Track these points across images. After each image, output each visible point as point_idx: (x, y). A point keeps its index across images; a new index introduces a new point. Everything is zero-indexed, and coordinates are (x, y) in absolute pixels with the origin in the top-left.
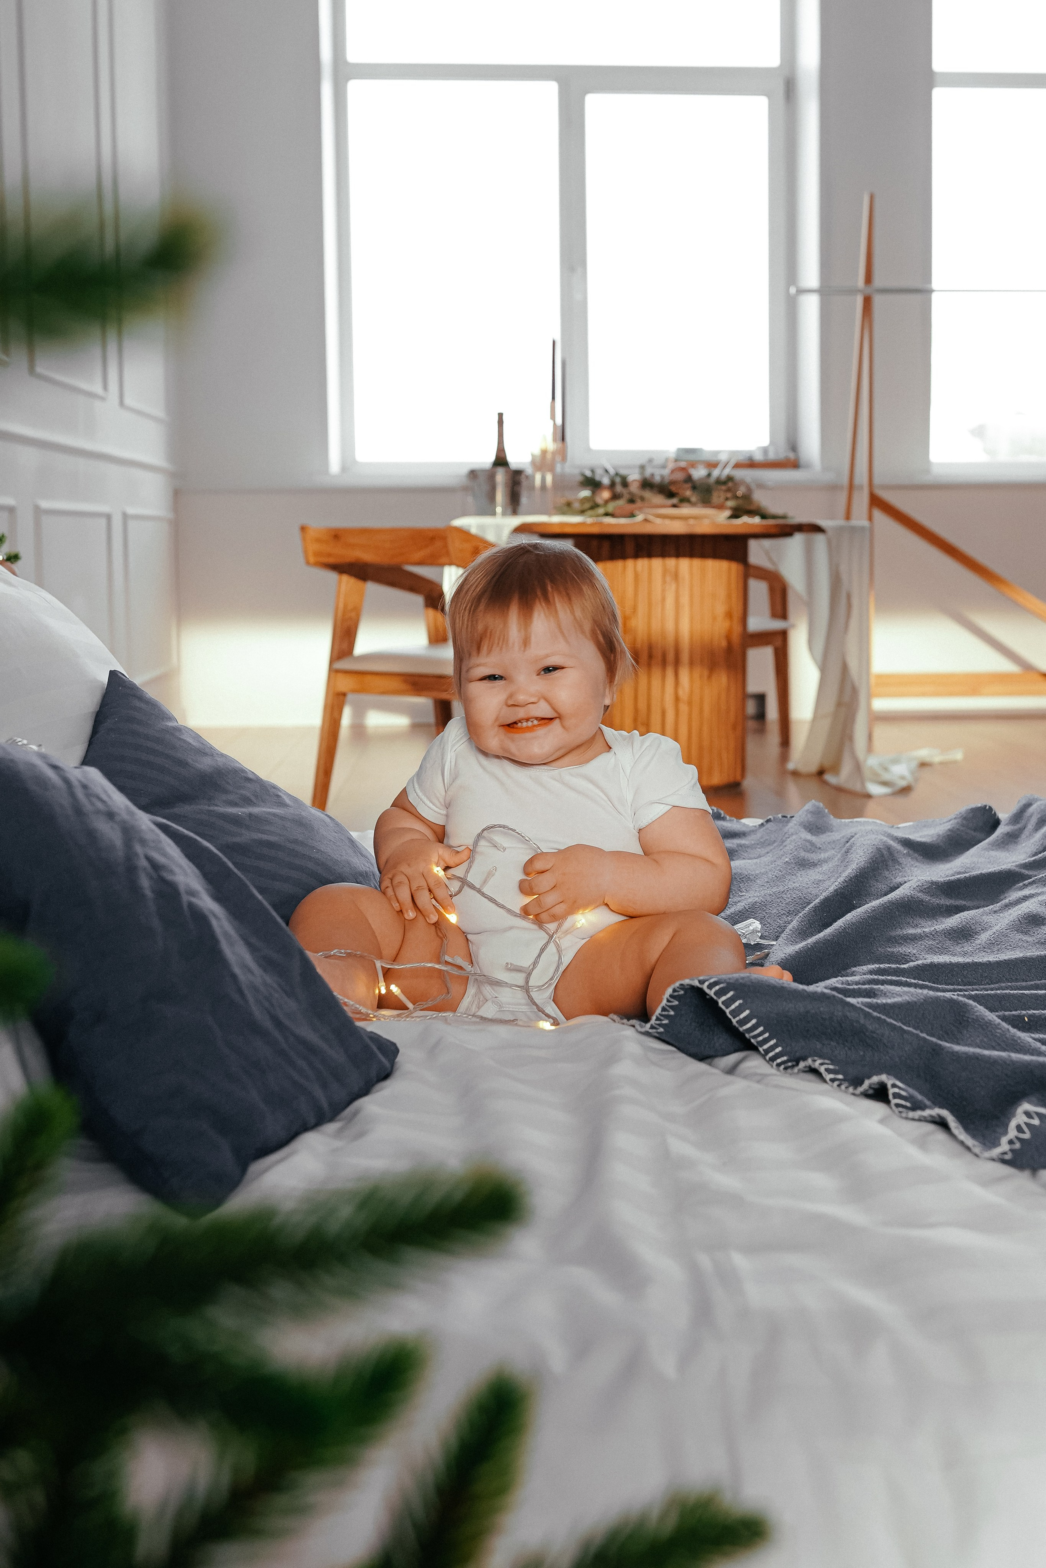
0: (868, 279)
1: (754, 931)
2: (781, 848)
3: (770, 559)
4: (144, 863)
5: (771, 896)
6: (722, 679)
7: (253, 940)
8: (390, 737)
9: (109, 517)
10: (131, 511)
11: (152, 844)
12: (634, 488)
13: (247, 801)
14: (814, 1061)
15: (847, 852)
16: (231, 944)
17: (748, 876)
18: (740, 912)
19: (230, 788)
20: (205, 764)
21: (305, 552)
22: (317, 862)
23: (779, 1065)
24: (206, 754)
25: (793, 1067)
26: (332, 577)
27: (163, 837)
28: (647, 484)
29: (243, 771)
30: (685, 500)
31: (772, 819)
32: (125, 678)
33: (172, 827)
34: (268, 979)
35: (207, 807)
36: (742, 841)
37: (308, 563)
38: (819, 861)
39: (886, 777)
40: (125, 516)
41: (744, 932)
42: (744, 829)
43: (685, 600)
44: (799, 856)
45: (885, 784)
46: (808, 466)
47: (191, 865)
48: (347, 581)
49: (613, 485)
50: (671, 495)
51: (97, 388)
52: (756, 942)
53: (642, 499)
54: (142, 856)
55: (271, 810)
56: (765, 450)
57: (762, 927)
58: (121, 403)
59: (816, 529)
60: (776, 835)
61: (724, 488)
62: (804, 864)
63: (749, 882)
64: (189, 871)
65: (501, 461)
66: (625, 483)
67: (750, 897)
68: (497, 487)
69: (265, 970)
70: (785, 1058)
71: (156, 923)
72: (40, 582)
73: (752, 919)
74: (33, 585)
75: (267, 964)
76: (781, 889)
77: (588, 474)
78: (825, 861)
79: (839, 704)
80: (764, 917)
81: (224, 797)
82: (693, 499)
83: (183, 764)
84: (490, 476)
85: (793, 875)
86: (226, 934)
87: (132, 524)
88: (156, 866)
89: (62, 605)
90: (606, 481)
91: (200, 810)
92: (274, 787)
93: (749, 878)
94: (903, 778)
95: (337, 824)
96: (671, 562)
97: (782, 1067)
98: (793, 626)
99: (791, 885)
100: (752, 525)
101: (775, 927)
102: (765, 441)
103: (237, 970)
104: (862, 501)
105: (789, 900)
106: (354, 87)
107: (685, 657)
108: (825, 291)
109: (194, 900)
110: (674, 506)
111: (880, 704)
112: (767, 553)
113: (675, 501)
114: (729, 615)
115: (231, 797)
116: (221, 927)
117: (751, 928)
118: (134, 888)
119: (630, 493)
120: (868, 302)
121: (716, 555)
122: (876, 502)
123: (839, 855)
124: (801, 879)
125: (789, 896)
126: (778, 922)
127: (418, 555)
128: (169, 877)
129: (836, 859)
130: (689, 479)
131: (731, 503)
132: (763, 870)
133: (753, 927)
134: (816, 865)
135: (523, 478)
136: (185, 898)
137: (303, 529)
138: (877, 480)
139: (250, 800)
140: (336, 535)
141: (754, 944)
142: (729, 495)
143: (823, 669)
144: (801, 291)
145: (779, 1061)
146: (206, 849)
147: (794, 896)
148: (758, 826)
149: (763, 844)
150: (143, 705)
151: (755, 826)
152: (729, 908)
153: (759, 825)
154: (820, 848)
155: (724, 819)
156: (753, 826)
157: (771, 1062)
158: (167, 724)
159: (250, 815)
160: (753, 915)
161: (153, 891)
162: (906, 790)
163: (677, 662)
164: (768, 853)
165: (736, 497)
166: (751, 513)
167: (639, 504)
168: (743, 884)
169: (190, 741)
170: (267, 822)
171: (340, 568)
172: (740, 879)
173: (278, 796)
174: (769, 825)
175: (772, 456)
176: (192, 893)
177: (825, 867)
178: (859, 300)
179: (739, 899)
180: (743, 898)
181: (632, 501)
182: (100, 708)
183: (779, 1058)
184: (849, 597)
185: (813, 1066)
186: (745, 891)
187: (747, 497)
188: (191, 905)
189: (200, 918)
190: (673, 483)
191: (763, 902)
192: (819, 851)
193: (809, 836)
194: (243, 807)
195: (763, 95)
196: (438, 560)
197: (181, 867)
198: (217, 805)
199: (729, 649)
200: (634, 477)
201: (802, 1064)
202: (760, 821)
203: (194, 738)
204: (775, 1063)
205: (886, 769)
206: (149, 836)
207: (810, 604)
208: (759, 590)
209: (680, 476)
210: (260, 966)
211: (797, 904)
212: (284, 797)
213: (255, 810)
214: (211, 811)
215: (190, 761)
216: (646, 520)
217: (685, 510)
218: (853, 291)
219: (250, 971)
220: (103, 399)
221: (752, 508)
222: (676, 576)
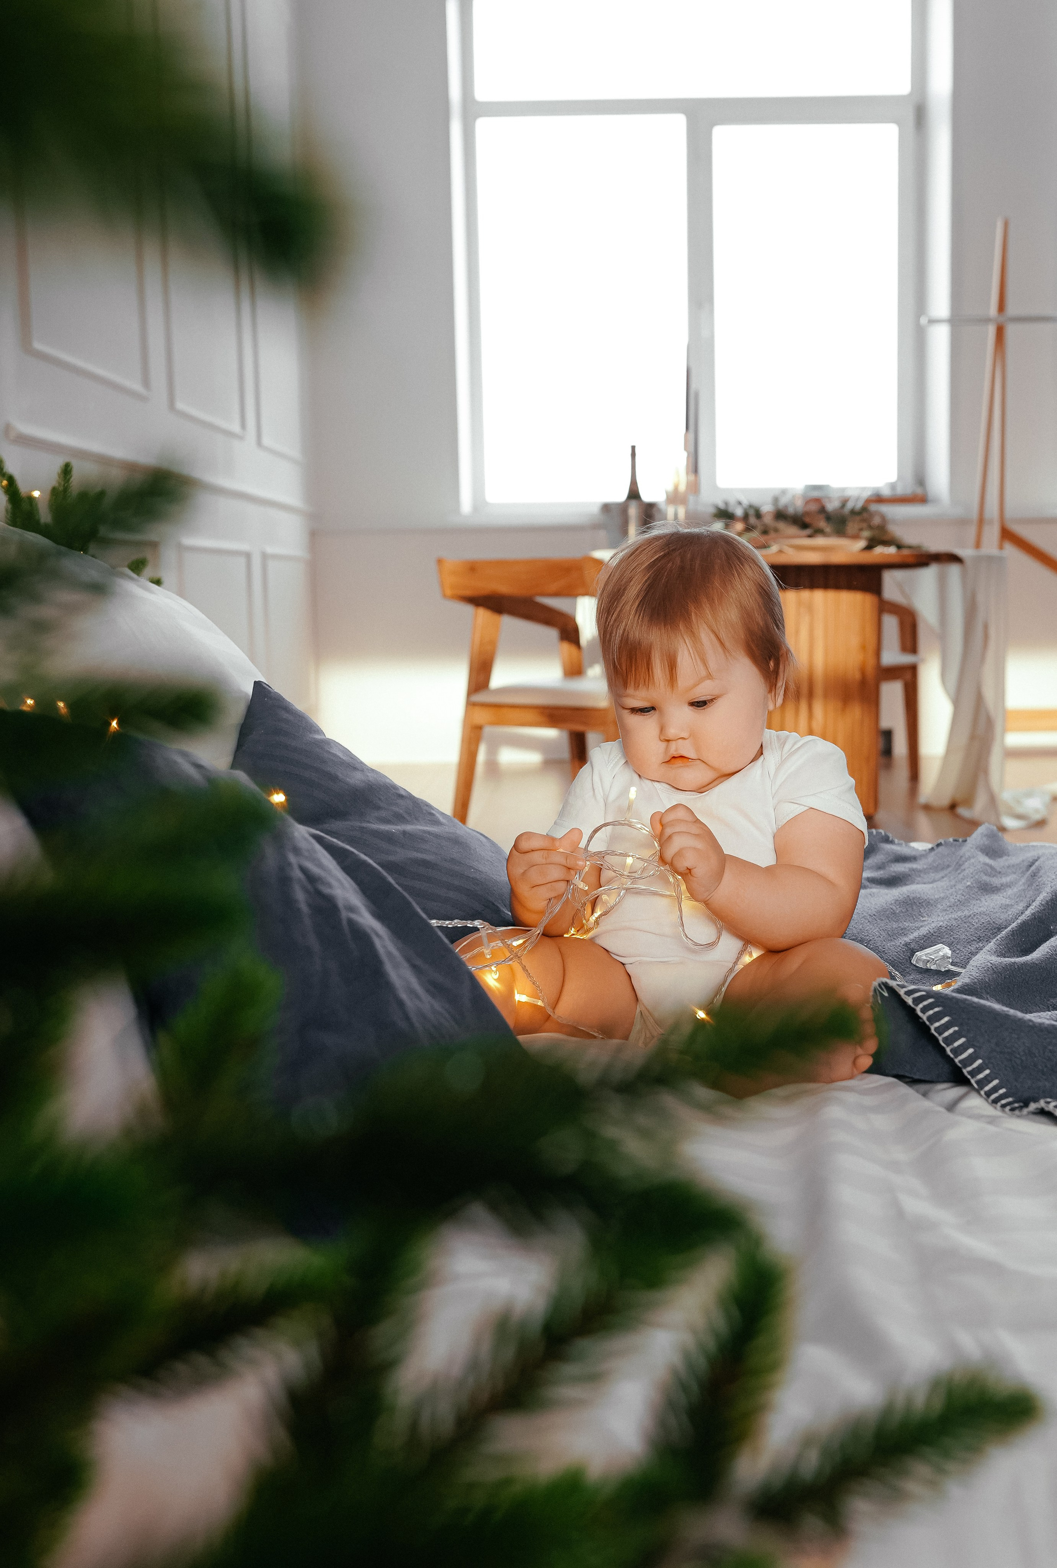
0: (1001, 307)
1: (944, 957)
2: (959, 871)
3: (903, 592)
4: (297, 874)
5: (957, 921)
6: (856, 712)
7: (419, 962)
8: (522, 773)
9: (248, 556)
10: (269, 550)
11: (306, 854)
12: (768, 520)
13: (399, 818)
14: (1048, 1103)
15: (1034, 875)
16: (396, 966)
17: (928, 901)
18: (925, 936)
19: (382, 804)
20: (356, 779)
21: (442, 585)
22: (475, 881)
23: (1003, 1106)
24: (355, 769)
25: (1021, 1108)
26: (468, 610)
27: (318, 847)
28: (780, 515)
29: (395, 787)
30: (818, 532)
31: (943, 842)
32: (270, 689)
33: (326, 838)
34: (437, 1006)
35: (358, 824)
36: (914, 865)
37: (445, 596)
38: (1002, 886)
39: (1020, 810)
40: (265, 557)
41: (933, 957)
42: (913, 853)
43: (819, 633)
44: (981, 880)
45: (1019, 817)
46: (936, 501)
47: (349, 879)
48: (483, 614)
49: (746, 517)
50: (804, 526)
51: (236, 428)
52: (946, 969)
53: (776, 530)
54: (296, 867)
55: (426, 828)
56: (893, 486)
57: (952, 954)
58: (259, 443)
59: (953, 558)
60: (949, 859)
61: (858, 518)
62: (987, 889)
63: (929, 906)
64: (346, 884)
65: (634, 494)
66: (758, 515)
67: (933, 922)
68: (629, 522)
69: (433, 996)
70: (1010, 1099)
71: (313, 942)
72: (181, 594)
73: (941, 945)
74: (174, 596)
75: (435, 989)
76: (966, 913)
77: (722, 506)
78: (1008, 885)
79: (973, 737)
80: (953, 942)
81: (376, 814)
82: (828, 529)
83: (334, 778)
84: (623, 508)
85: (977, 900)
86: (389, 954)
87: (272, 565)
88: (311, 878)
89: (204, 616)
90: (739, 512)
91: (352, 826)
92: (428, 805)
93: (929, 902)
94: (1037, 811)
95: (493, 844)
96: (805, 594)
97: (1008, 1108)
98: (923, 660)
99: (976, 910)
100: (889, 555)
101: (966, 953)
102: (893, 477)
103: (404, 996)
104: (992, 534)
105: (977, 925)
106: (482, 125)
107: (819, 690)
108: (956, 321)
109: (353, 916)
110: (810, 536)
111: (1014, 739)
112: (900, 586)
113: (808, 531)
114: (863, 647)
115: (383, 814)
116: (384, 947)
117: (941, 953)
118: (288, 902)
119: (765, 526)
120: (1000, 332)
121: (850, 586)
122: (1007, 535)
123: (1023, 880)
124: (986, 904)
125: (977, 921)
126: (969, 949)
127: (554, 587)
128: (326, 891)
129: (1021, 883)
130: (823, 510)
131: (866, 534)
132: (942, 895)
133: (943, 952)
134: (1000, 890)
135: (654, 510)
136: (344, 914)
137: (440, 562)
138: (1009, 513)
139: (404, 818)
140: (473, 568)
141: (945, 971)
142: (864, 525)
143: (956, 702)
144: (932, 321)
145: (1003, 1102)
146: (364, 863)
147: (983, 921)
148: (928, 851)
149: (936, 869)
150: (291, 718)
151: (925, 851)
152: (912, 933)
153: (929, 849)
154: (1000, 872)
155: (892, 842)
156: (923, 850)
157: (994, 1105)
158: (315, 736)
159: (404, 833)
160: (940, 940)
161: (309, 905)
162: (1041, 824)
163: (811, 695)
164: (943, 877)
165: (870, 527)
166: (886, 543)
167: (772, 535)
168: (923, 909)
169: (340, 755)
170: (423, 840)
171: (477, 601)
172: (920, 903)
173: (432, 814)
174: (940, 849)
175: (900, 491)
176: (351, 909)
177: (1010, 892)
178: (991, 330)
179: (921, 924)
180: (926, 923)
181: (765, 532)
182: (245, 720)
183: (1003, 1099)
184: (986, 627)
185: (1046, 1109)
186: (926, 916)
187: (882, 528)
188: (350, 922)
189: (361, 936)
190: (807, 513)
191: (948, 926)
192: (999, 875)
193: (987, 860)
194: (396, 825)
195: (893, 122)
196: (572, 592)
197: (339, 881)
198: (369, 822)
199: (863, 682)
200: (767, 508)
201: (1033, 1106)
202: (930, 846)
203: (343, 752)
204: (999, 1104)
205: (1019, 802)
206: (303, 845)
207: (943, 637)
208: (891, 623)
209: (813, 507)
210: (428, 991)
211: (986, 929)
212: (437, 815)
213: (409, 828)
214: (363, 827)
215: (340, 775)
216: (781, 551)
217: (820, 541)
218: (987, 320)
219: (417, 997)
220: (241, 438)
221: (885, 538)
222: (810, 609)
